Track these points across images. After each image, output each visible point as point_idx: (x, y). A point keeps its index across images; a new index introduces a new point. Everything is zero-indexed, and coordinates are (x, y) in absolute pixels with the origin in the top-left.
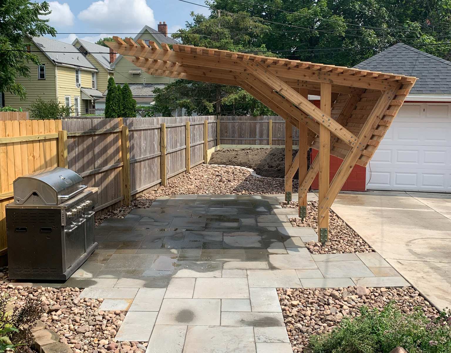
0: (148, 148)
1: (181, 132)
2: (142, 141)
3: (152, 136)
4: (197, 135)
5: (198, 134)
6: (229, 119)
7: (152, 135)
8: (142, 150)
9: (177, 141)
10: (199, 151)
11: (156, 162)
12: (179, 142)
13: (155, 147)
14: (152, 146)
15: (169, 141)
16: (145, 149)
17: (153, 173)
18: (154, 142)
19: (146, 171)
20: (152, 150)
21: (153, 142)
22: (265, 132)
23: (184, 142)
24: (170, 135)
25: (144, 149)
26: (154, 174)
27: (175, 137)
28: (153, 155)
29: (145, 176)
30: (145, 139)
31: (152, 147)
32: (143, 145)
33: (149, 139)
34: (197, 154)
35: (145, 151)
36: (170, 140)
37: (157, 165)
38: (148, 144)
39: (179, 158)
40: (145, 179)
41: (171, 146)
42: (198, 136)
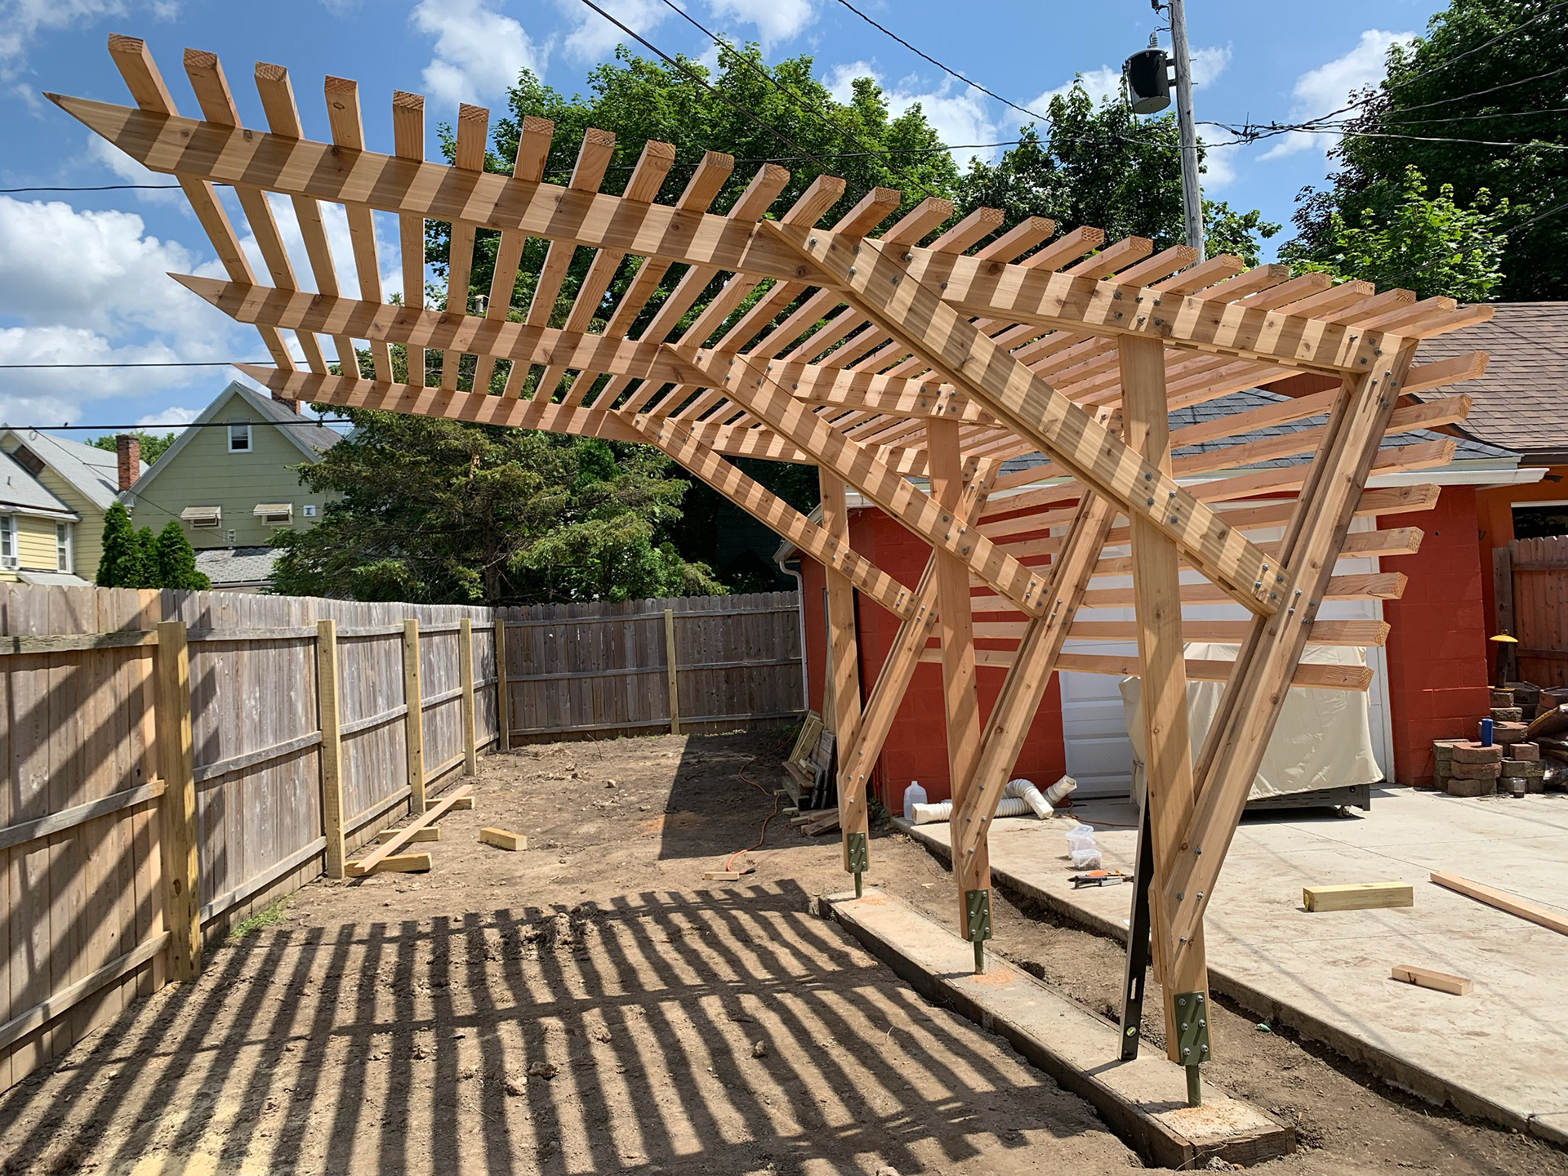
0: (270, 718)
1: (388, 654)
2: (245, 687)
3: (286, 669)
4: (439, 669)
5: (442, 665)
6: (535, 617)
7: (286, 664)
8: (247, 727)
9: (378, 689)
10: (449, 723)
11: (301, 770)
12: (384, 694)
13: (296, 710)
14: (286, 705)
15: (347, 690)
16: (256, 718)
17: (293, 813)
18: (292, 694)
19: (262, 810)
20: (286, 721)
21: (290, 690)
22: (653, 649)
23: (398, 694)
24: (350, 667)
25: (253, 720)
26: (294, 818)
27: (370, 672)
28: (291, 744)
29: (261, 832)
30: (259, 681)
31: (286, 711)
32: (249, 702)
33: (271, 679)
34: (443, 734)
35: (259, 729)
36: (352, 683)
37: (305, 783)
38: (270, 700)
39: (384, 752)
40: (261, 843)
41: (357, 706)
42: (442, 673)
